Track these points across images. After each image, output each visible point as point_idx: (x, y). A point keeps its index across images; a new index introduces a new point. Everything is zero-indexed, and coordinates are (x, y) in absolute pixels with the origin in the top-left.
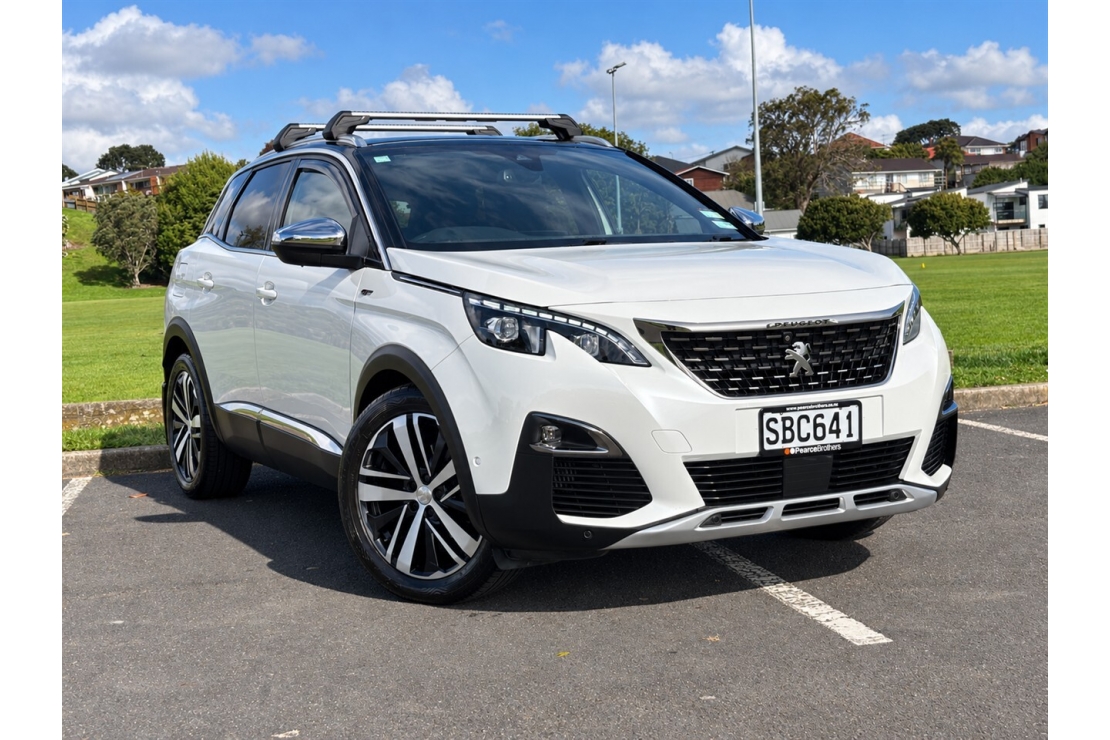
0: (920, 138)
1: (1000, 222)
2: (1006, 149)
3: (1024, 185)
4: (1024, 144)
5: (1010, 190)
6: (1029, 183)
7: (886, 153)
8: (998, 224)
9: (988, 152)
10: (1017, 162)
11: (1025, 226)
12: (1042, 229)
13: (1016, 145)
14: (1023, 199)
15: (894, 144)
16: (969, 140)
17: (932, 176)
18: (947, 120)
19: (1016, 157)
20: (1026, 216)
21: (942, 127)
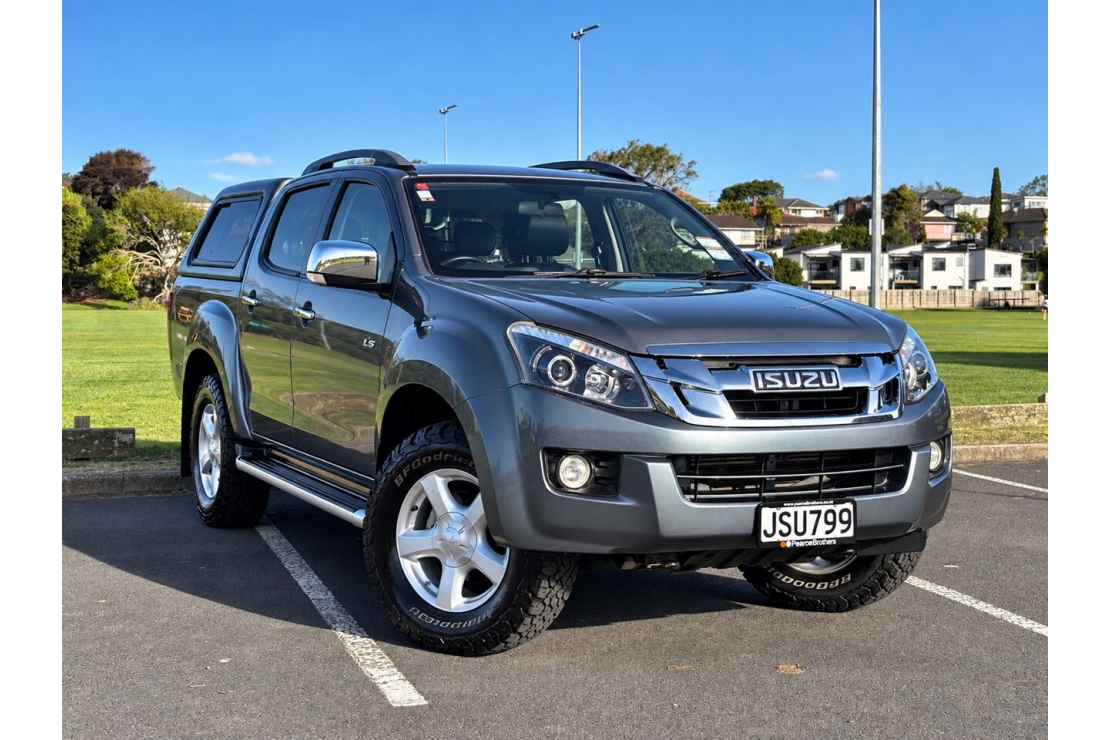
0: (745, 196)
1: (814, 282)
2: (825, 211)
3: (837, 248)
4: (842, 208)
5: (823, 252)
6: (842, 247)
7: (713, 209)
8: (811, 284)
9: (807, 213)
10: (834, 225)
11: (837, 287)
12: (853, 291)
13: (836, 208)
14: (836, 261)
15: (719, 201)
16: (790, 202)
17: (752, 234)
18: (771, 181)
19: (832, 221)
20: (838, 278)
21: (764, 188)
